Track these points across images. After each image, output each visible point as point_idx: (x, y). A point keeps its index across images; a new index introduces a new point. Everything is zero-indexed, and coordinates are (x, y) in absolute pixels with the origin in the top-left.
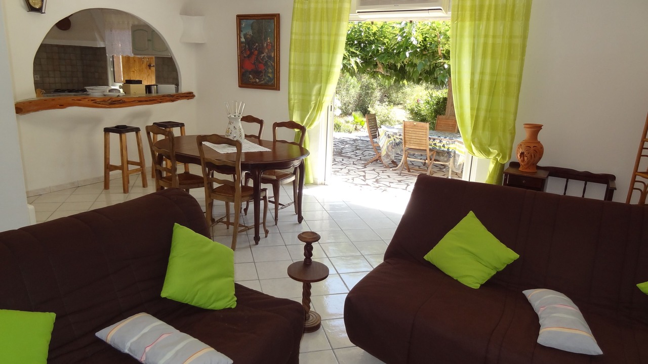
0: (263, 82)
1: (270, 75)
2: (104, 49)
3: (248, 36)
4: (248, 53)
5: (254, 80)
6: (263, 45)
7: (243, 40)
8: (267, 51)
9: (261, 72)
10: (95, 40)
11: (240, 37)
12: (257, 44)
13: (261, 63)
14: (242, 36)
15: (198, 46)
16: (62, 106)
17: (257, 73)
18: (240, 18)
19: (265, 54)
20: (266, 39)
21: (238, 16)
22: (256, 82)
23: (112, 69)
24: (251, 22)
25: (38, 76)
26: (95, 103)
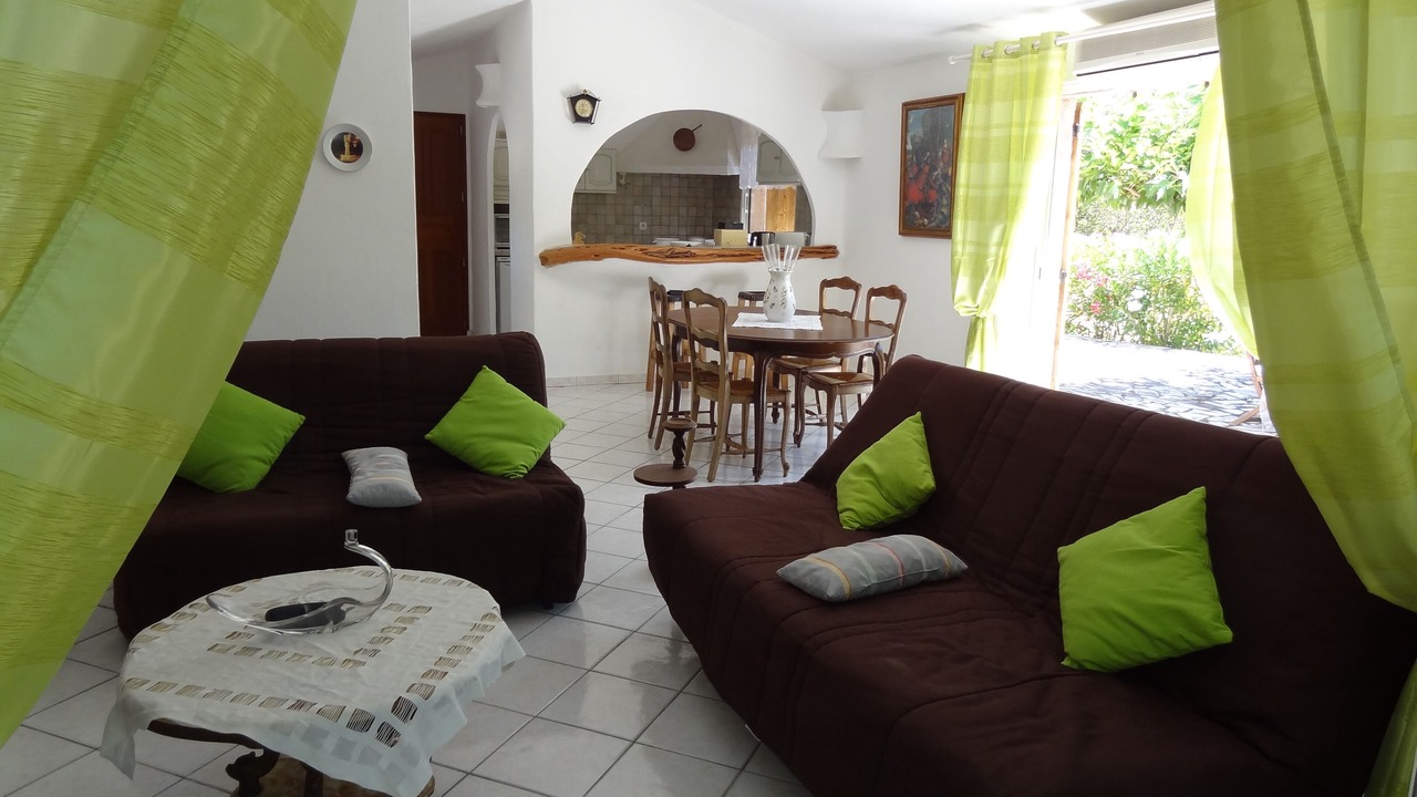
0: (934, 224)
1: (944, 210)
2: (736, 178)
3: (917, 140)
4: (916, 169)
5: (921, 221)
6: (937, 154)
7: (909, 147)
8: (942, 164)
9: (932, 205)
10: (725, 163)
11: (906, 143)
12: (928, 154)
13: (932, 188)
14: (909, 141)
15: (851, 163)
16: (598, 257)
17: (926, 207)
18: (908, 107)
19: (939, 171)
20: (942, 142)
21: (905, 105)
22: (923, 224)
23: (747, 211)
24: (921, 112)
25: (645, 224)
26: (646, 254)
